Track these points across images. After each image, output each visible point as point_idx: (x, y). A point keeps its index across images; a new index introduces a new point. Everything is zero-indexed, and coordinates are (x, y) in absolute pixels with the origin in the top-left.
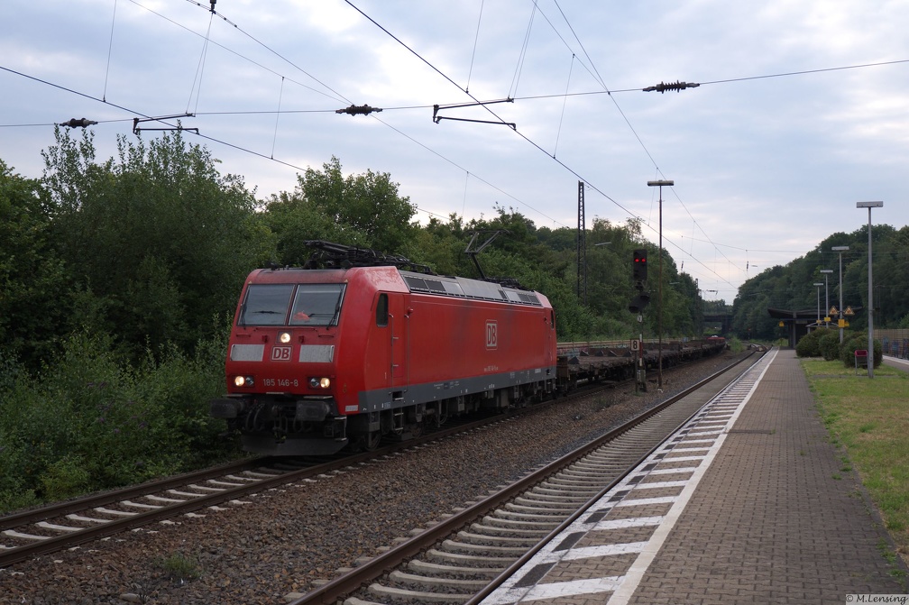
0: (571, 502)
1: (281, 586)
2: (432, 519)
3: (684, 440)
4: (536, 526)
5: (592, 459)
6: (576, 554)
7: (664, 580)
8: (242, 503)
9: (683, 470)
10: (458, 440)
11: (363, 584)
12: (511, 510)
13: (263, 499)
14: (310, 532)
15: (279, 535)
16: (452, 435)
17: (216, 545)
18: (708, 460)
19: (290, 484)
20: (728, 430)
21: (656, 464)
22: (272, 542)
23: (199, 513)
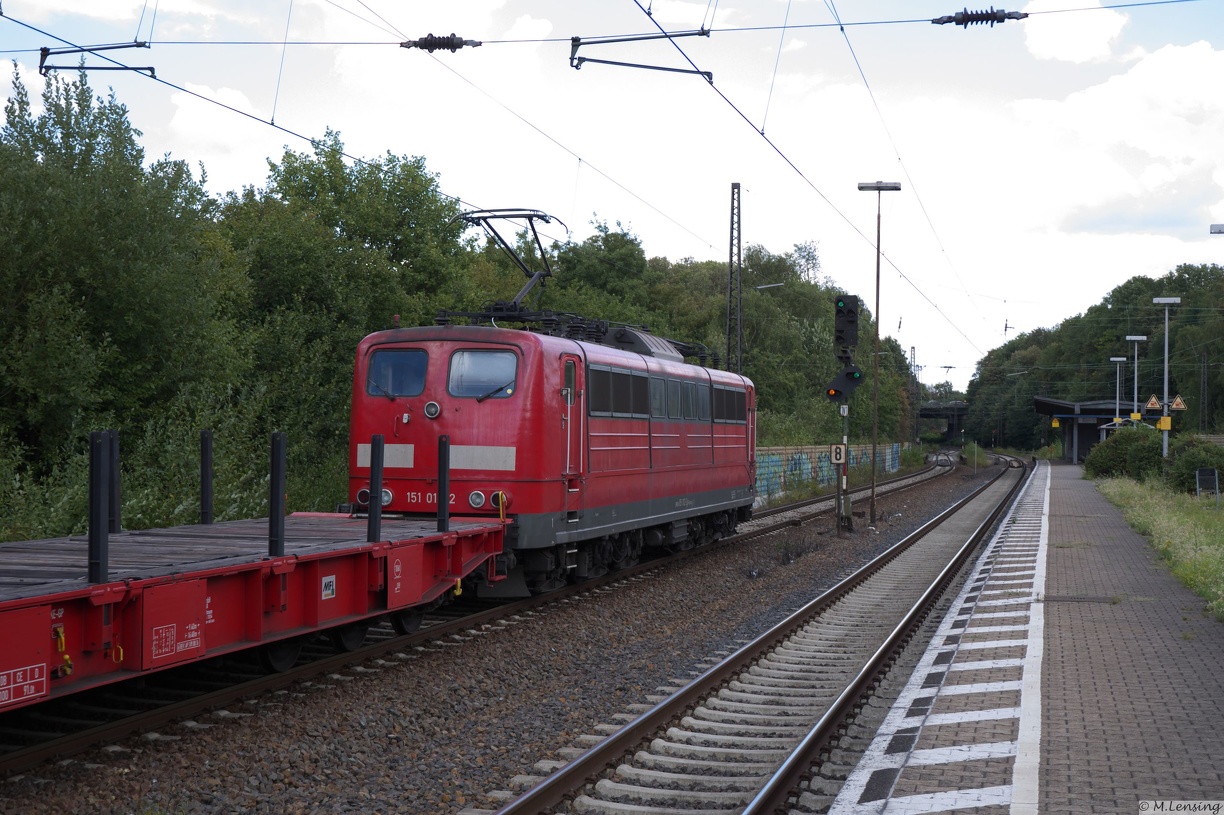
0: (786, 714)
2: (566, 743)
3: (976, 612)
4: (742, 756)
5: (801, 643)
6: (902, 805)
8: (236, 716)
9: (1003, 663)
10: (570, 610)
12: (692, 729)
15: (308, 770)
16: (556, 600)
17: (209, 787)
18: (1035, 645)
19: (309, 684)
20: (1041, 597)
21: (952, 653)
22: (300, 783)
23: (166, 733)
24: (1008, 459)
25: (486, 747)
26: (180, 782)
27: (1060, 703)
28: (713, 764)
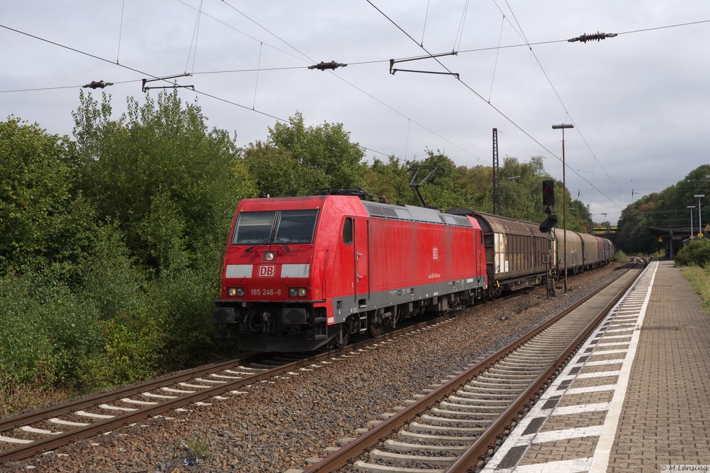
1: (281, 464)
2: (398, 404)
3: (605, 336)
4: (484, 409)
5: (522, 352)
6: (543, 437)
7: (630, 461)
8: (240, 393)
9: (613, 362)
10: (409, 338)
11: (349, 461)
12: (460, 396)
13: (256, 389)
14: (298, 417)
15: (272, 419)
16: (403, 334)
17: (223, 428)
18: (631, 353)
19: (277, 377)
20: (640, 327)
21: (588, 357)
22: (268, 425)
23: (206, 402)
24: (638, 258)
25: (358, 407)
26: (209, 426)
27: (639, 382)
28: (470, 413)
